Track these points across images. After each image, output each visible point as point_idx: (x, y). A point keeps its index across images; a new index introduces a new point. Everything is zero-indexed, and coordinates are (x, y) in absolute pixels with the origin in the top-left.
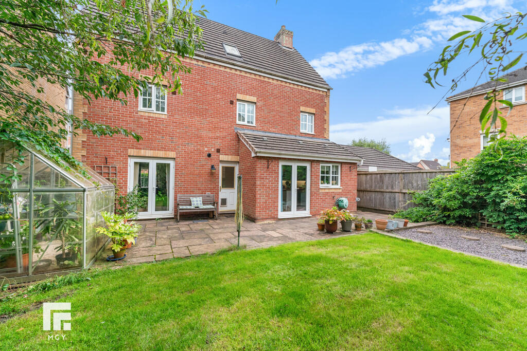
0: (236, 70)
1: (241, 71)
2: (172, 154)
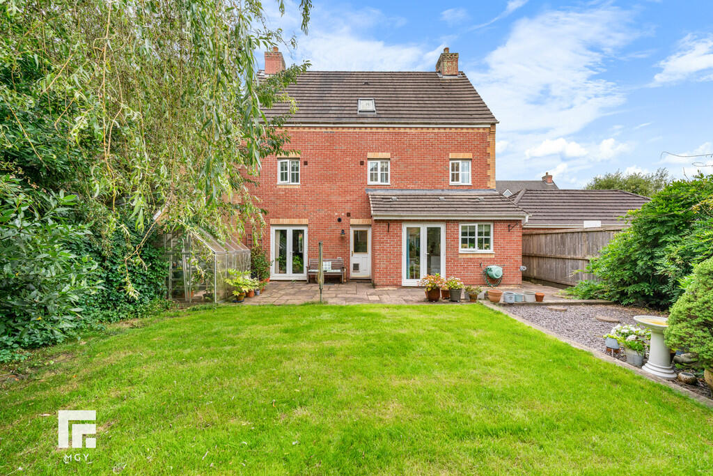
0: (366, 128)
1: (371, 128)
2: (305, 221)
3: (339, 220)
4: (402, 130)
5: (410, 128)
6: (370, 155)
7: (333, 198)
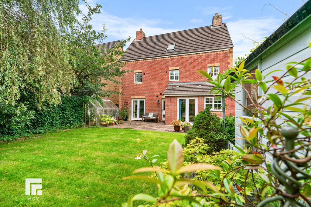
0: (168, 57)
1: (171, 57)
2: (144, 97)
3: (157, 96)
4: (184, 56)
5: (188, 55)
6: (170, 69)
7: (155, 87)
